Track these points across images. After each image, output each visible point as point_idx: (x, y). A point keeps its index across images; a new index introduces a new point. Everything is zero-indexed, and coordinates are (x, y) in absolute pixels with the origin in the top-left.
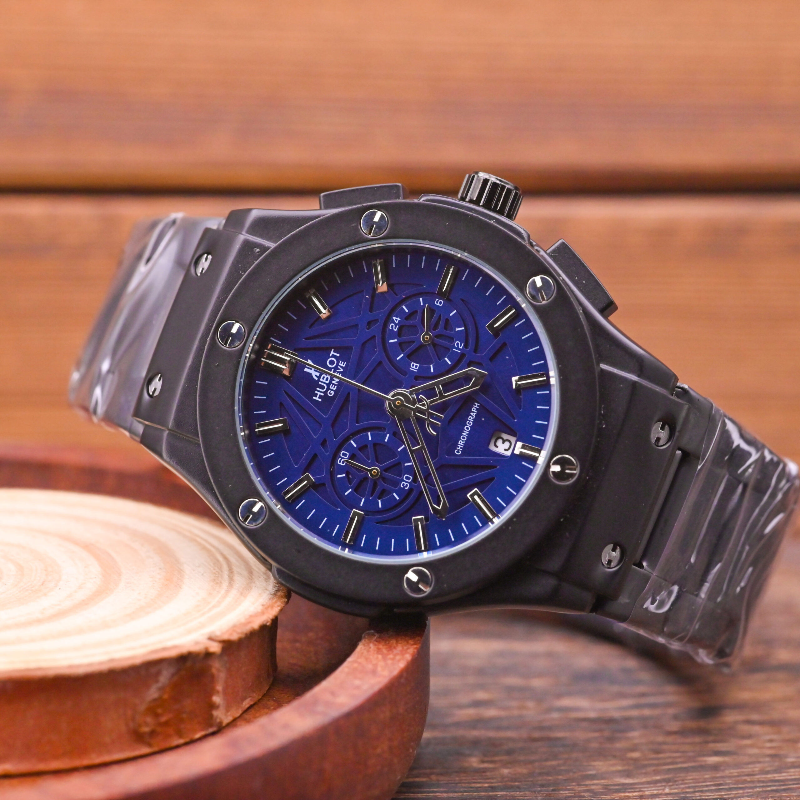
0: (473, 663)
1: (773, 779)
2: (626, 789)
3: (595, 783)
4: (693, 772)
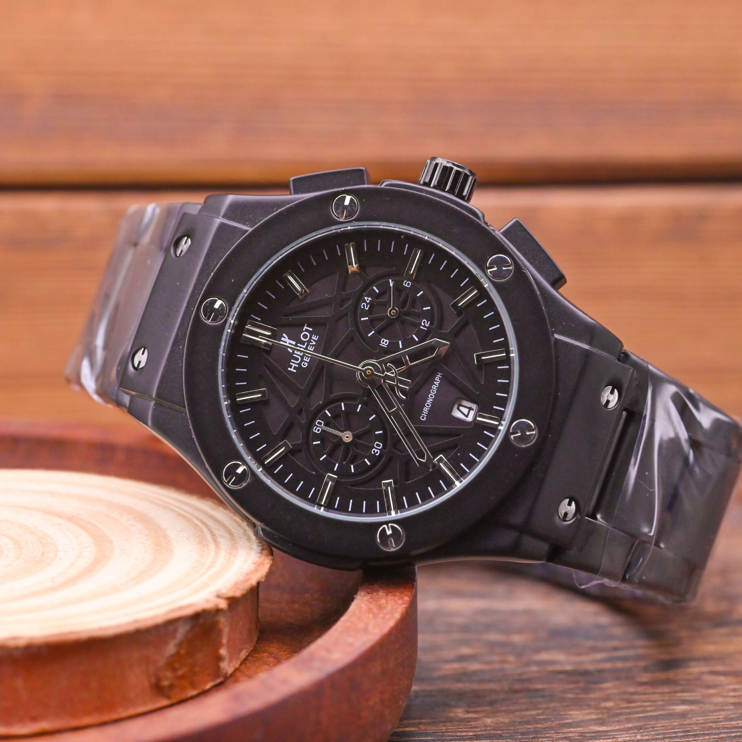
0: (459, 620)
1: (737, 725)
2: (600, 736)
3: (572, 731)
4: (663, 719)
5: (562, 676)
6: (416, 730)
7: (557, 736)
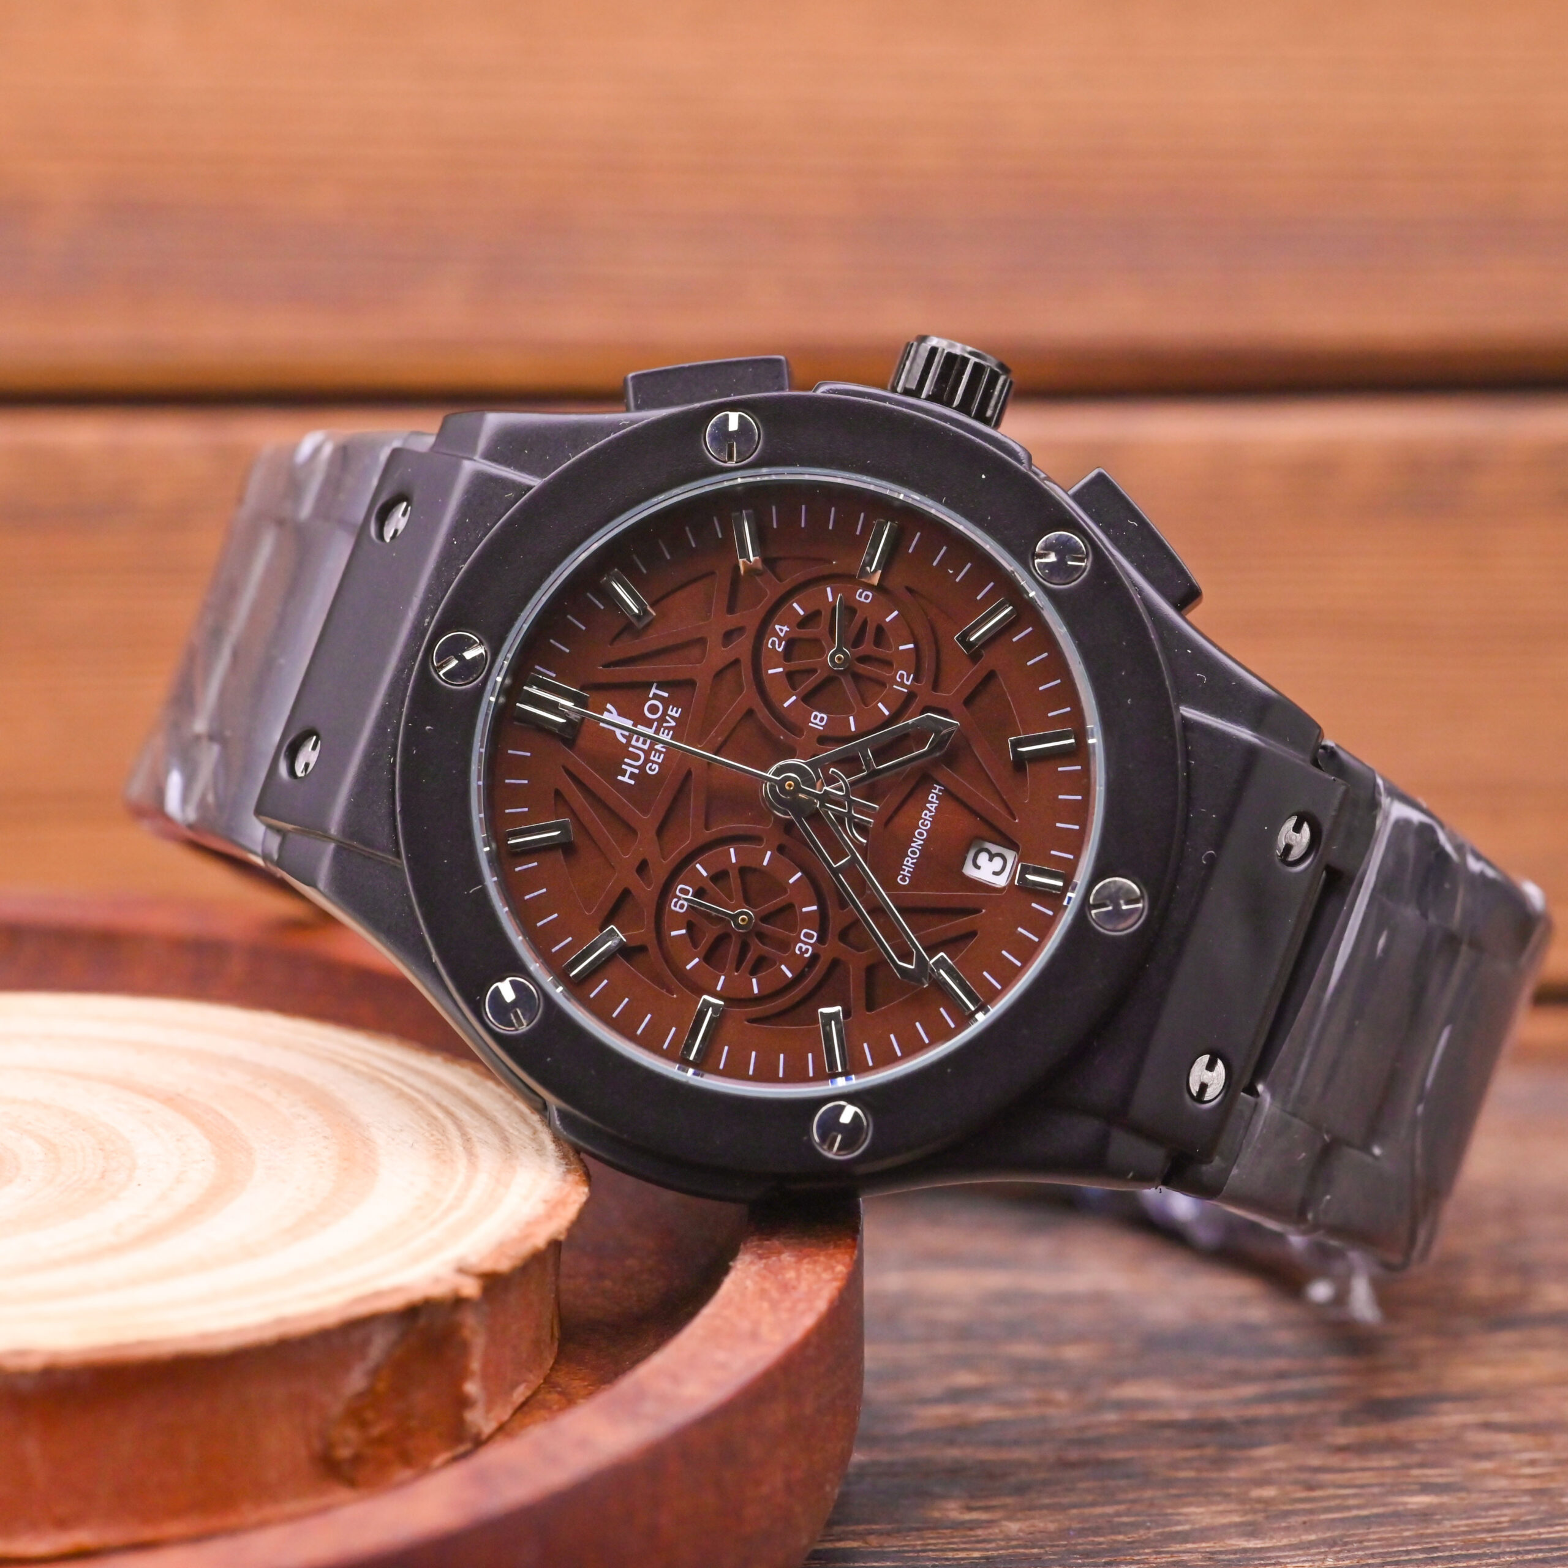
0: (950, 1314)
1: (1537, 1537)
3: (1190, 1548)
4: (1381, 1525)
5: (1168, 1433)
6: (860, 1547)
7: (1159, 1560)
